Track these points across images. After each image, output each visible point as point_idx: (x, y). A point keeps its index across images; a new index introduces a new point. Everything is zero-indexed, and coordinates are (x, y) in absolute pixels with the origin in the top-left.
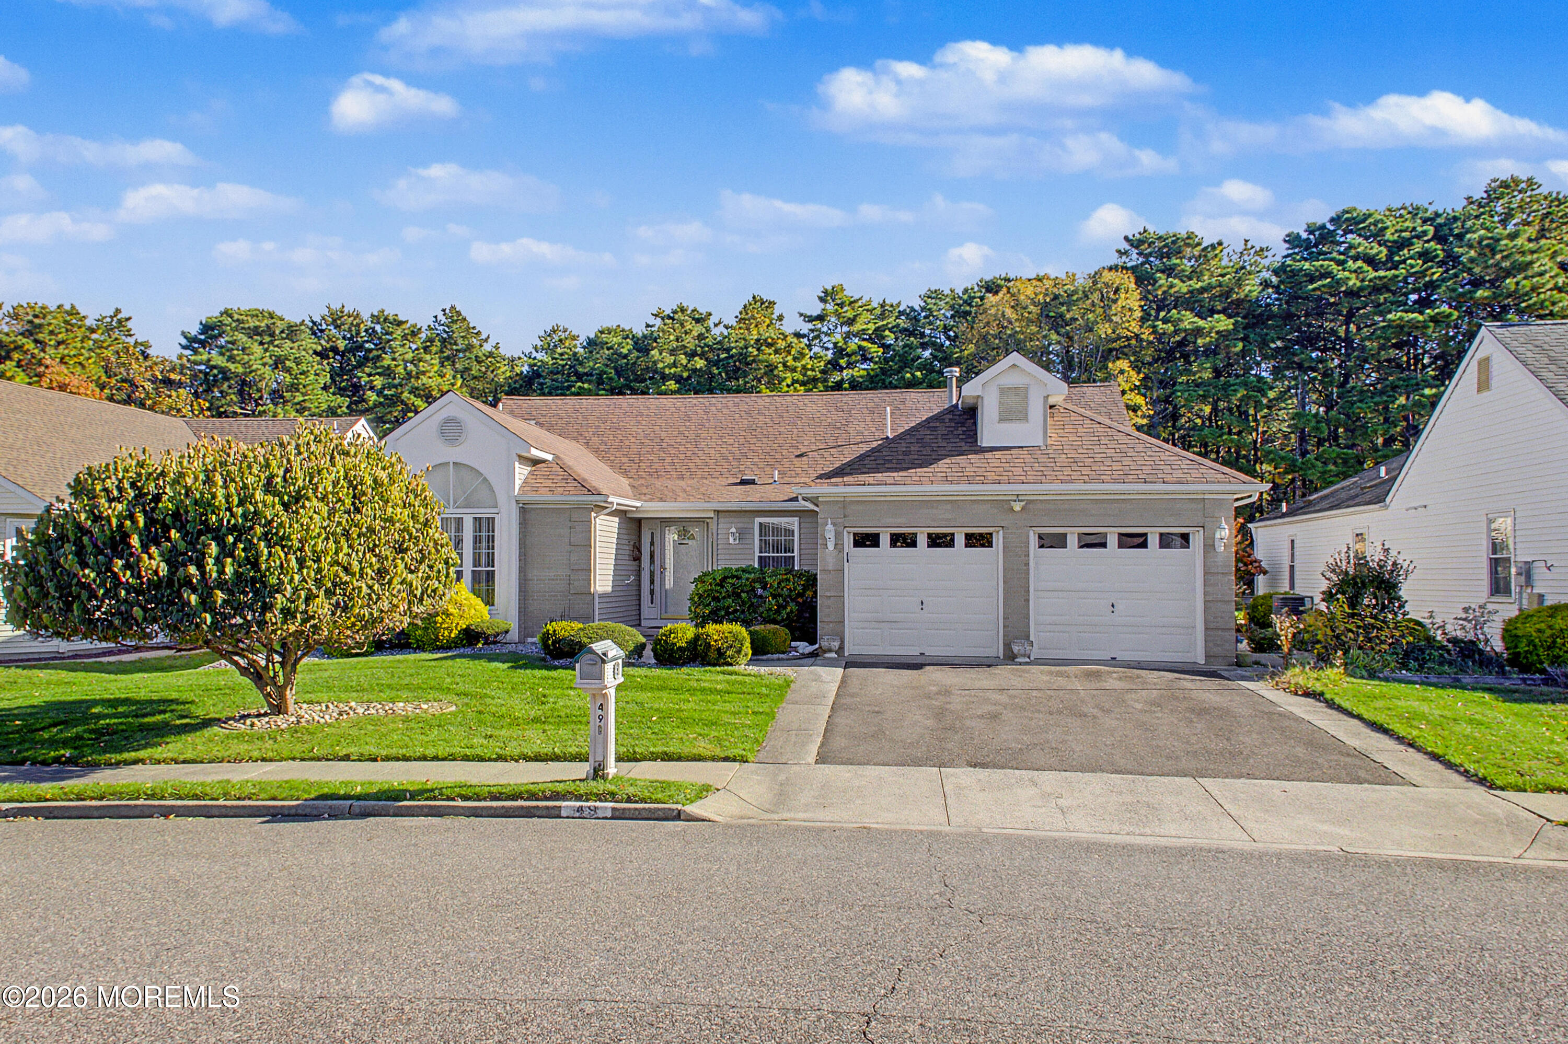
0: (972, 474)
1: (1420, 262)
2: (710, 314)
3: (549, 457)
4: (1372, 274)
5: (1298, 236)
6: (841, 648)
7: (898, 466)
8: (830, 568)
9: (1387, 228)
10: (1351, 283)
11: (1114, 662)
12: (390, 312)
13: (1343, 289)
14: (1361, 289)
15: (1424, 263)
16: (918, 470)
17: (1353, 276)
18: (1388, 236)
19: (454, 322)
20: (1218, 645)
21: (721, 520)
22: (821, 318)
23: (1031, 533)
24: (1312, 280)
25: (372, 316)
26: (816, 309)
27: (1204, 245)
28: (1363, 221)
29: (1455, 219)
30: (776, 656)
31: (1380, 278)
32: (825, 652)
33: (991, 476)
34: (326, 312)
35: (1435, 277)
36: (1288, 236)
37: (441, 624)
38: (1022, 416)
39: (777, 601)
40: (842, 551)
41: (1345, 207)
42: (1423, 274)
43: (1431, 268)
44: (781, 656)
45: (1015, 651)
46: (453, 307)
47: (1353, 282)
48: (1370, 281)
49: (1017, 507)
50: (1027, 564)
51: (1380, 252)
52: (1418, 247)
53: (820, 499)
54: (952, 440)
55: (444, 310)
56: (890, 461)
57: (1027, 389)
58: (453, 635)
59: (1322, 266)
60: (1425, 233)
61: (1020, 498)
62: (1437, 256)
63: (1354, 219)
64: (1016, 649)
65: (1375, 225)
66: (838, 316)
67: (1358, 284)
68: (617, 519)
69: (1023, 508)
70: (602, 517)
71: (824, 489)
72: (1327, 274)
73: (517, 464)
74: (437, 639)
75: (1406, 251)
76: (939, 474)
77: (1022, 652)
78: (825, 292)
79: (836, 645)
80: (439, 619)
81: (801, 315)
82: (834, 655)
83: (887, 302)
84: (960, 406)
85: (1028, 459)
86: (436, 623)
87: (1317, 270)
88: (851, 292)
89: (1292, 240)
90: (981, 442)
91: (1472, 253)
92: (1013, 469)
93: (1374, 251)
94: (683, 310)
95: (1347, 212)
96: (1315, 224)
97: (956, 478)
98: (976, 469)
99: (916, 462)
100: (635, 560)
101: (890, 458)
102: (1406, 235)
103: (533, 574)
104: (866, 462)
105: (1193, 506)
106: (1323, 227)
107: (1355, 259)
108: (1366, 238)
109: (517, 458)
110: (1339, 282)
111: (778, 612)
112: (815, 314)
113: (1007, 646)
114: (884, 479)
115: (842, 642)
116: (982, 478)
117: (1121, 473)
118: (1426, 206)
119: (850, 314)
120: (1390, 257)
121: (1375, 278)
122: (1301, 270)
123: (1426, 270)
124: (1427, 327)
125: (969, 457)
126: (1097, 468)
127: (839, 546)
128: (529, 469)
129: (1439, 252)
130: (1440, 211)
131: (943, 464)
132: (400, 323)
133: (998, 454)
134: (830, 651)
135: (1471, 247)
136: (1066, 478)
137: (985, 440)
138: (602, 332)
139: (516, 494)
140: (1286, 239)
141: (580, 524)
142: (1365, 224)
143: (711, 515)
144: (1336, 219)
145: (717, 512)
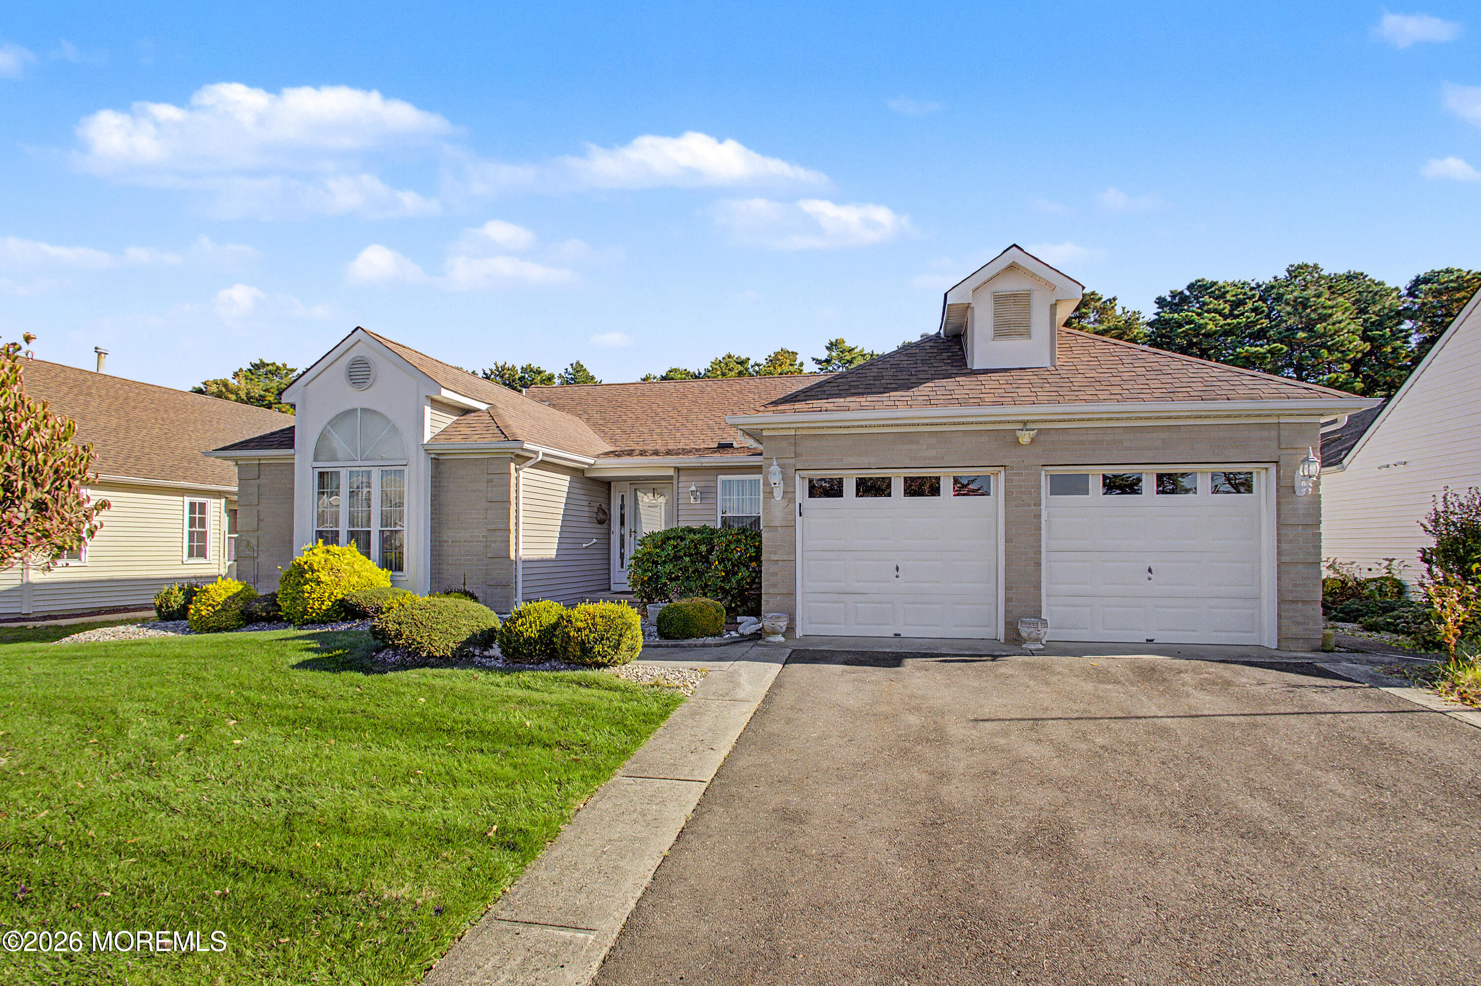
0: (963, 396)
1: (1254, 314)
2: (749, 359)
3: (483, 407)
4: (1222, 322)
5: (1164, 300)
6: (790, 629)
7: (866, 391)
8: (777, 523)
9: (1228, 292)
10: (1209, 327)
11: (1150, 646)
12: (535, 366)
13: (1203, 331)
14: (1215, 332)
15: (1256, 315)
16: (892, 394)
17: (1211, 323)
18: (1228, 297)
19: (577, 372)
20: (1299, 624)
21: (681, 479)
22: (828, 361)
23: (1043, 473)
24: (1180, 326)
25: (522, 368)
26: (824, 355)
27: (1103, 300)
28: (1212, 286)
29: (1273, 287)
30: (701, 641)
31: (1229, 324)
32: (768, 634)
33: (989, 398)
34: (494, 368)
35: (1264, 325)
36: (1159, 298)
37: (310, 593)
38: (1022, 329)
39: (725, 567)
40: (792, 500)
41: (1200, 278)
42: (1255, 323)
43: (1261, 319)
44: (710, 640)
45: (1024, 634)
46: (578, 363)
47: (1211, 326)
48: (1221, 326)
49: (1025, 438)
50: (1038, 516)
51: (1224, 308)
52: (1249, 305)
53: (765, 433)
54: (935, 365)
55: (572, 365)
56: (857, 387)
57: (1029, 295)
58: (324, 607)
59: (1187, 316)
60: (1254, 296)
61: (1029, 426)
62: (1263, 311)
63: (1204, 286)
64: (1024, 631)
65: (1219, 290)
66: (840, 359)
67: (1214, 328)
68: (568, 478)
69: (1033, 440)
70: (526, 470)
71: (770, 417)
72: (1191, 322)
73: (428, 410)
74: (305, 612)
75: (1241, 308)
76: (920, 398)
77: (1034, 635)
78: (831, 344)
79: (783, 624)
80: (307, 587)
81: (814, 359)
82: (780, 638)
83: (875, 353)
84: (942, 335)
85: (1035, 379)
86: (303, 592)
87: (1184, 319)
88: (849, 344)
89: (1161, 302)
90: (973, 365)
91: (1289, 309)
92: (1017, 390)
93: (1221, 307)
94: (729, 357)
95: (1199, 281)
96: (1176, 291)
97: (941, 402)
98: (967, 392)
99: (889, 386)
100: (601, 522)
101: (858, 383)
102: (1241, 296)
103: (448, 535)
104: (824, 389)
105: (1265, 434)
106: (1182, 293)
107: (1209, 312)
108: (1216, 299)
109: (429, 402)
110: (1201, 326)
111: (726, 579)
112: (823, 359)
113: (1011, 626)
114: (848, 404)
115: (792, 619)
116: (978, 400)
117: (1164, 390)
118: (1250, 282)
119: (848, 358)
120: (1231, 311)
121: (1225, 324)
122: (1172, 318)
123: (1258, 320)
124: (1266, 358)
125: (957, 379)
126: (1130, 387)
127: (789, 495)
128: (455, 418)
129: (1265, 309)
130: (1261, 283)
131: (925, 389)
132: (539, 372)
133: (995, 376)
134: (775, 633)
135: (1287, 304)
136: (1090, 397)
137: (977, 361)
138: (670, 371)
139: (425, 442)
140: (1156, 302)
141: (498, 476)
142: (1213, 289)
143: (671, 472)
144: (1190, 287)
145: (678, 469)
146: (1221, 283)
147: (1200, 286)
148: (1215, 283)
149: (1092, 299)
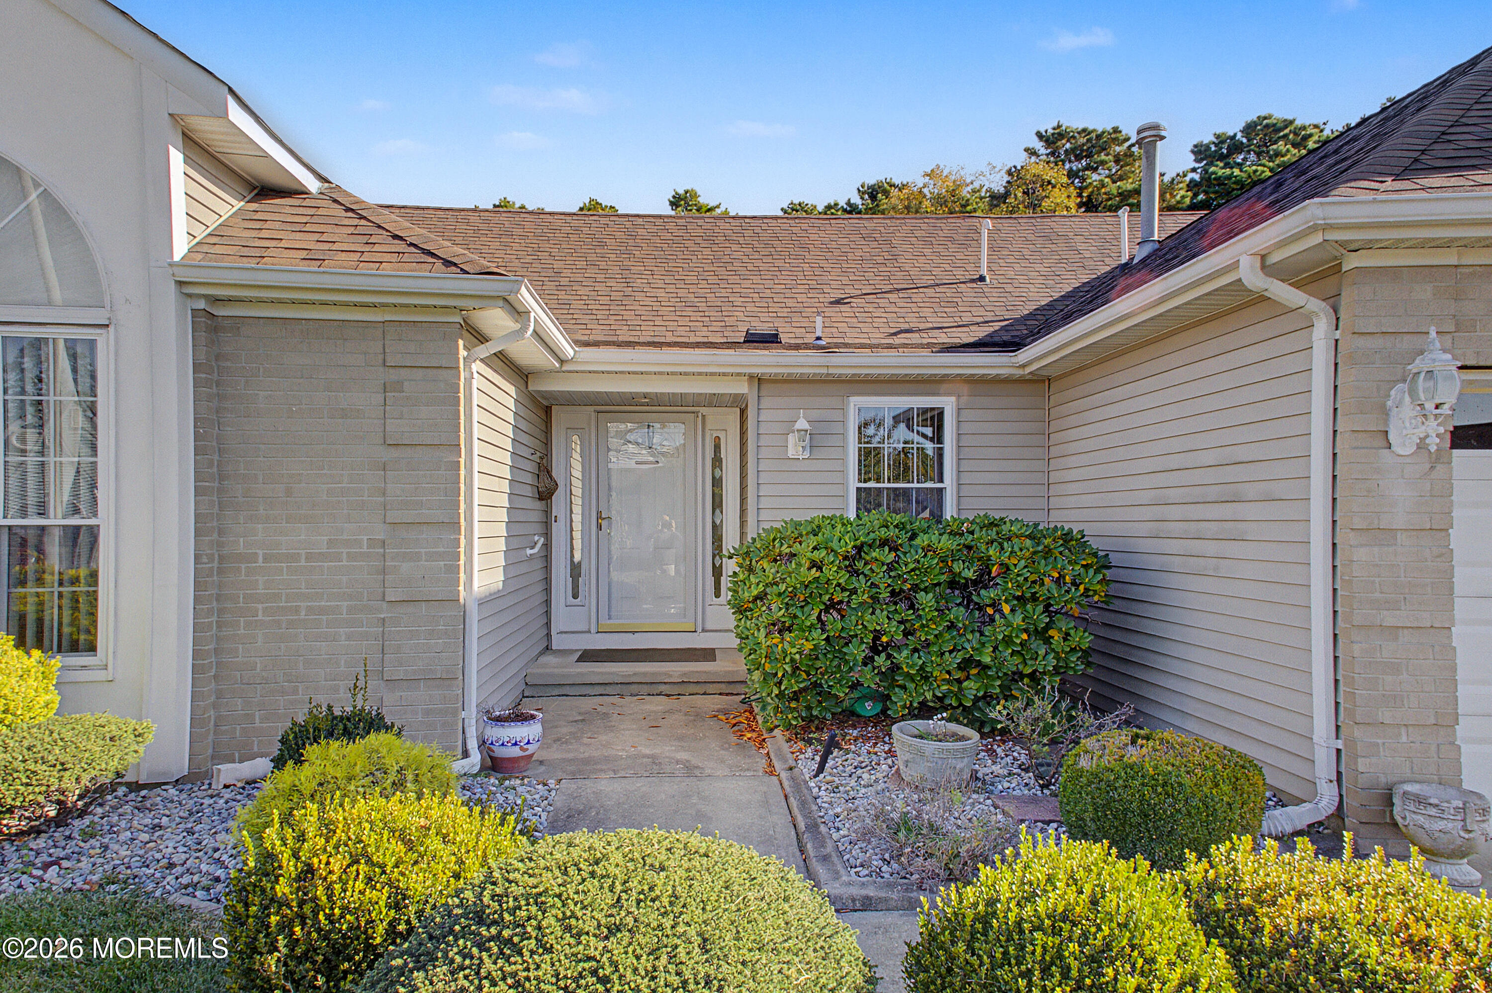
5: (1205, 147)
9: (1311, 135)
21: (765, 402)
28: (1286, 127)
36: (1195, 146)
59: (1255, 171)
63: (1274, 125)
65: (1297, 133)
89: (1201, 151)
95: (1265, 118)
96: (1223, 135)
100: (543, 497)
139: (177, 257)
140: (1193, 152)
141: (420, 373)
142: (1286, 131)
143: (742, 388)
144: (1249, 129)
145: (759, 381)
146: (1298, 123)
147: (1267, 126)
148: (1291, 122)
149: (1116, 139)
